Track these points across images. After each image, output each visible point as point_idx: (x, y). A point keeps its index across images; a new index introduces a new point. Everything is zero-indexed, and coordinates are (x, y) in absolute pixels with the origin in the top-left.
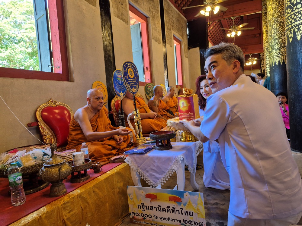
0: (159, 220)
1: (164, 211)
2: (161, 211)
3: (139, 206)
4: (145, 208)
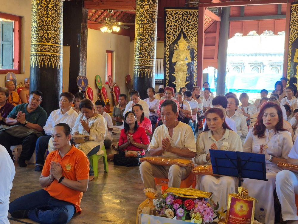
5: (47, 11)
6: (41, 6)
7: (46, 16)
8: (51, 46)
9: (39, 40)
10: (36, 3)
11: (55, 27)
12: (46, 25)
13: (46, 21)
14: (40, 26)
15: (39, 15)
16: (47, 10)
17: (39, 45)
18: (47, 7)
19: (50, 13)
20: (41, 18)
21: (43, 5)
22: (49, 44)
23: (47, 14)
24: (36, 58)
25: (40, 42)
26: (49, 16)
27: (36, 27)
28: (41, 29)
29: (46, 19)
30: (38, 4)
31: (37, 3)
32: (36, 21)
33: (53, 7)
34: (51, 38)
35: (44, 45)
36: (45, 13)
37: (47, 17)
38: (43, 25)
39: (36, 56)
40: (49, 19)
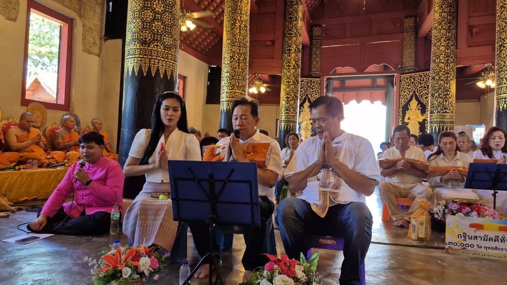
0: (483, 250)
1: (491, 241)
2: (487, 240)
3: (460, 236)
4: (467, 238)
5: (239, 64)
7: (238, 67)
8: (241, 93)
9: (231, 88)
11: (244, 77)
12: (238, 75)
13: (237, 72)
14: (232, 76)
15: (231, 67)
16: (239, 62)
17: (231, 92)
18: (239, 59)
19: (241, 65)
20: (233, 69)
22: (239, 91)
24: (228, 104)
25: (232, 89)
26: (240, 68)
27: (229, 77)
28: (233, 79)
29: (237, 70)
31: (230, 56)
32: (229, 72)
33: (243, 60)
34: (241, 86)
35: (235, 92)
36: (237, 65)
39: (228, 101)
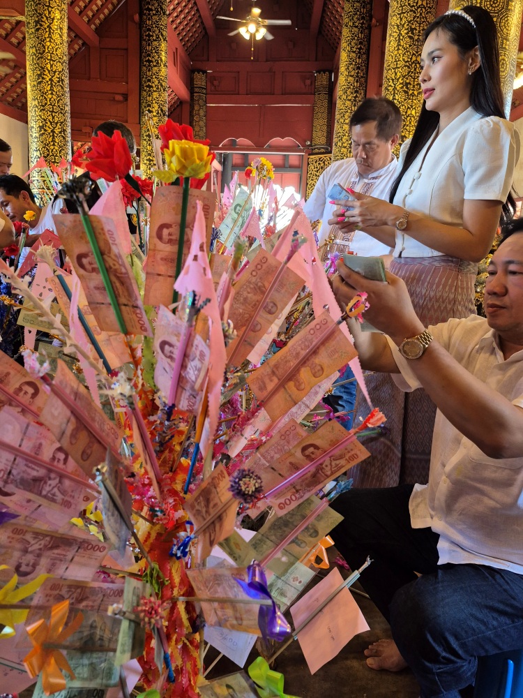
6: (45, 130)
10: (37, 126)
13: (52, 151)
21: (47, 128)
23: (53, 141)
30: (41, 127)
37: (54, 145)
38: (48, 155)
40: (56, 148)
